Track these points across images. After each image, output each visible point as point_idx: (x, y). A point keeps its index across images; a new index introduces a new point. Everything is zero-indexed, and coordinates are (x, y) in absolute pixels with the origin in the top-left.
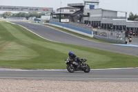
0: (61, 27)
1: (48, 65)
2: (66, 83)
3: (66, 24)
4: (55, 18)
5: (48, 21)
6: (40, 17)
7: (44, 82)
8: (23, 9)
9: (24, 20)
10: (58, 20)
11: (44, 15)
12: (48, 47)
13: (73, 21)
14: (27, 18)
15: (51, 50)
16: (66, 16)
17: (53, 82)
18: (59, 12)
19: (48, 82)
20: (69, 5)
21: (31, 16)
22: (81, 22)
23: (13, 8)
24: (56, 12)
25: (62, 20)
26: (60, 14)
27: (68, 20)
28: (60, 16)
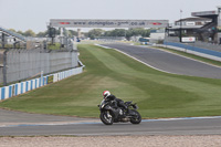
0: (183, 50)
1: (164, 111)
2: (194, 138)
3: (191, 46)
4: (172, 35)
5: (161, 42)
6: (148, 36)
7: (158, 138)
8: (120, 23)
9: (123, 41)
10: (178, 39)
11: (155, 31)
12: (163, 82)
13: (201, 39)
14: (128, 37)
15: (168, 87)
16: (190, 32)
17: (174, 138)
18: (178, 27)
19: (166, 138)
20: (193, 14)
21: (134, 34)
22: (214, 41)
23: (105, 23)
24: (174, 27)
25: (184, 39)
26: (180, 30)
27: (193, 39)
28: (180, 33)
